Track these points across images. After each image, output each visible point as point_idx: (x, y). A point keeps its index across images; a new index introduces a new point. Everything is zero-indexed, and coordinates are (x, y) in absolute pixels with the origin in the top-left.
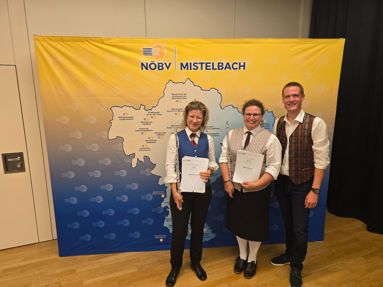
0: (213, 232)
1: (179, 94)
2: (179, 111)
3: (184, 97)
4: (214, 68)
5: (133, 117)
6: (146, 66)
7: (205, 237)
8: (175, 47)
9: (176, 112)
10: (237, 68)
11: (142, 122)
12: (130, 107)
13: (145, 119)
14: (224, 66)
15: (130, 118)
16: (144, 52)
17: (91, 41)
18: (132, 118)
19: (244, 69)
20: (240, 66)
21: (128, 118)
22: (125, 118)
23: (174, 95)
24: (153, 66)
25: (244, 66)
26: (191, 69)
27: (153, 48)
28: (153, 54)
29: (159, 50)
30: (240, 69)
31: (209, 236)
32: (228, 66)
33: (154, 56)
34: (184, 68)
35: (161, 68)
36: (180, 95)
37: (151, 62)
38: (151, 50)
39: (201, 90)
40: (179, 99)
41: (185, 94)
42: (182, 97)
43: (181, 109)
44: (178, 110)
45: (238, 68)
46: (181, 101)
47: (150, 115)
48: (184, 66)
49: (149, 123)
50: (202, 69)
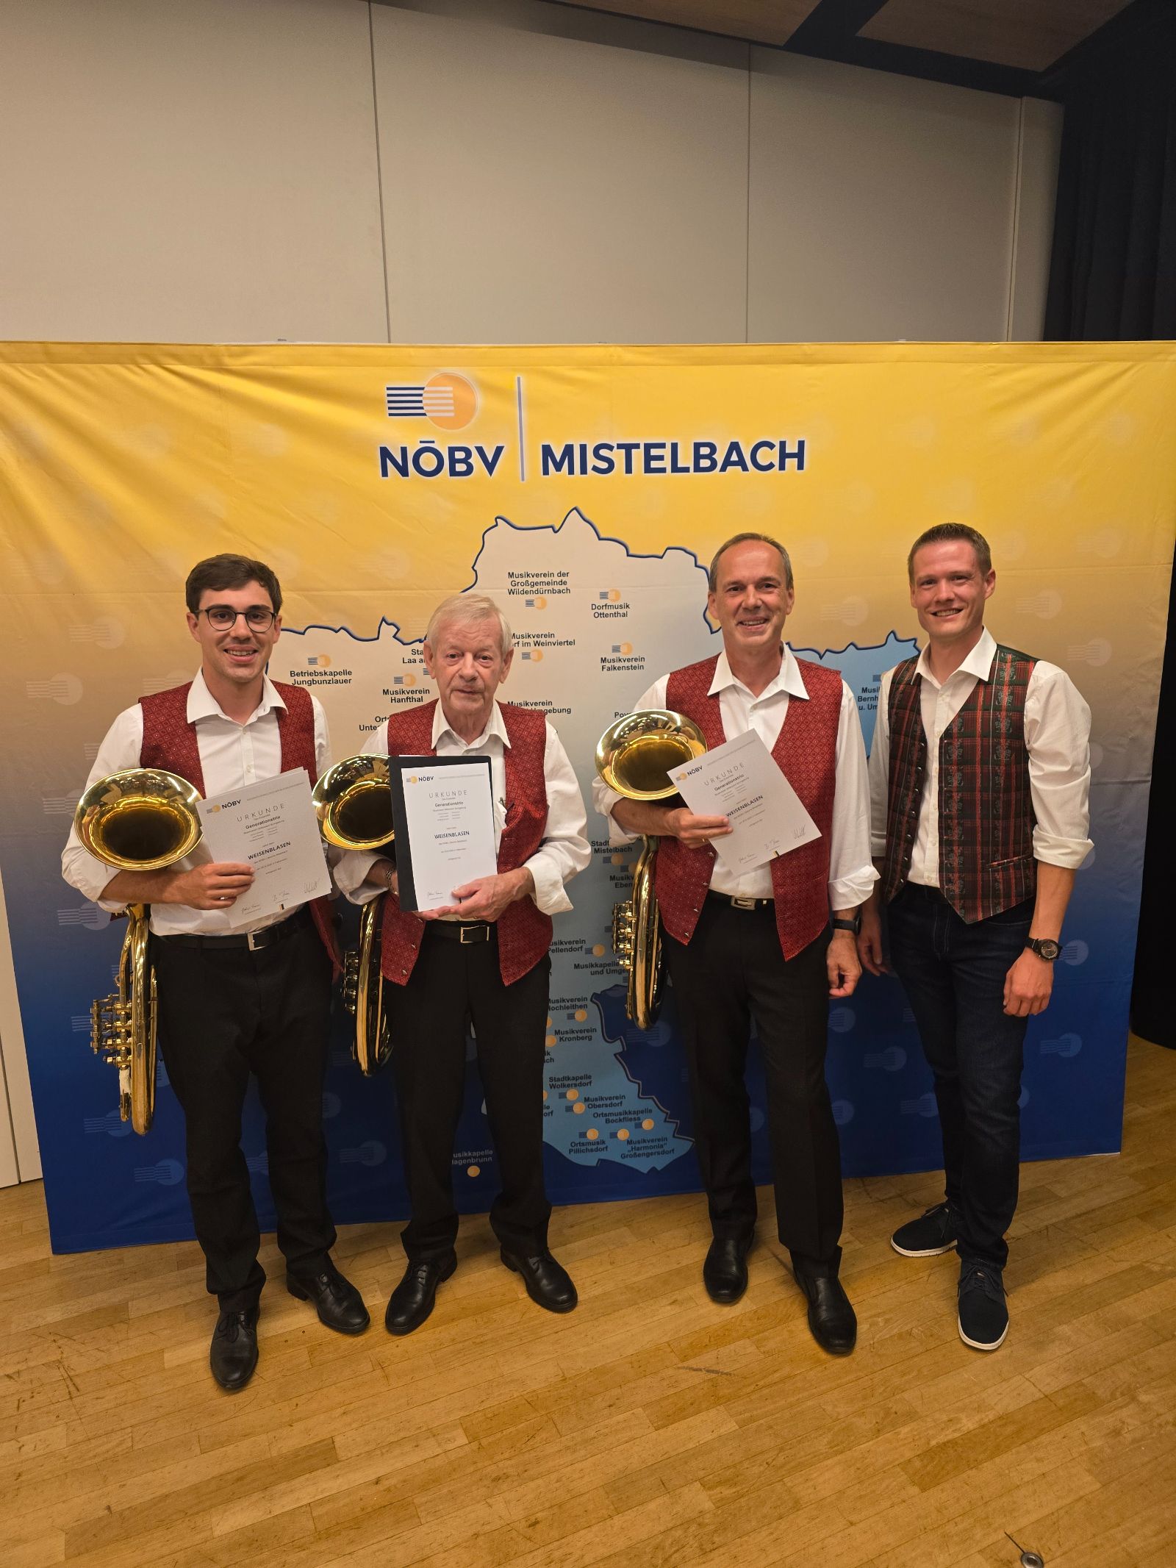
0: (681, 1132)
1: (537, 575)
2: (536, 644)
3: (557, 587)
4: (680, 465)
5: (350, 673)
6: (400, 462)
7: (652, 1154)
8: (519, 379)
9: (526, 649)
10: (771, 466)
11: (386, 692)
12: (336, 632)
13: (398, 680)
14: (720, 457)
15: (338, 677)
16: (389, 402)
17: (170, 361)
18: (347, 677)
19: (800, 466)
20: (784, 456)
21: (330, 678)
22: (316, 678)
23: (517, 580)
24: (428, 462)
25: (800, 455)
26: (584, 471)
27: (430, 384)
28: (428, 411)
29: (451, 395)
30: (782, 467)
31: (666, 1148)
32: (734, 457)
33: (432, 418)
34: (558, 467)
35: (461, 467)
36: (543, 579)
37: (421, 442)
38: (421, 395)
39: (628, 555)
40: (537, 592)
41: (560, 574)
42: (550, 587)
43: (545, 636)
44: (536, 639)
45: (777, 463)
46: (544, 604)
47: (418, 661)
48: (558, 459)
50: (629, 470)
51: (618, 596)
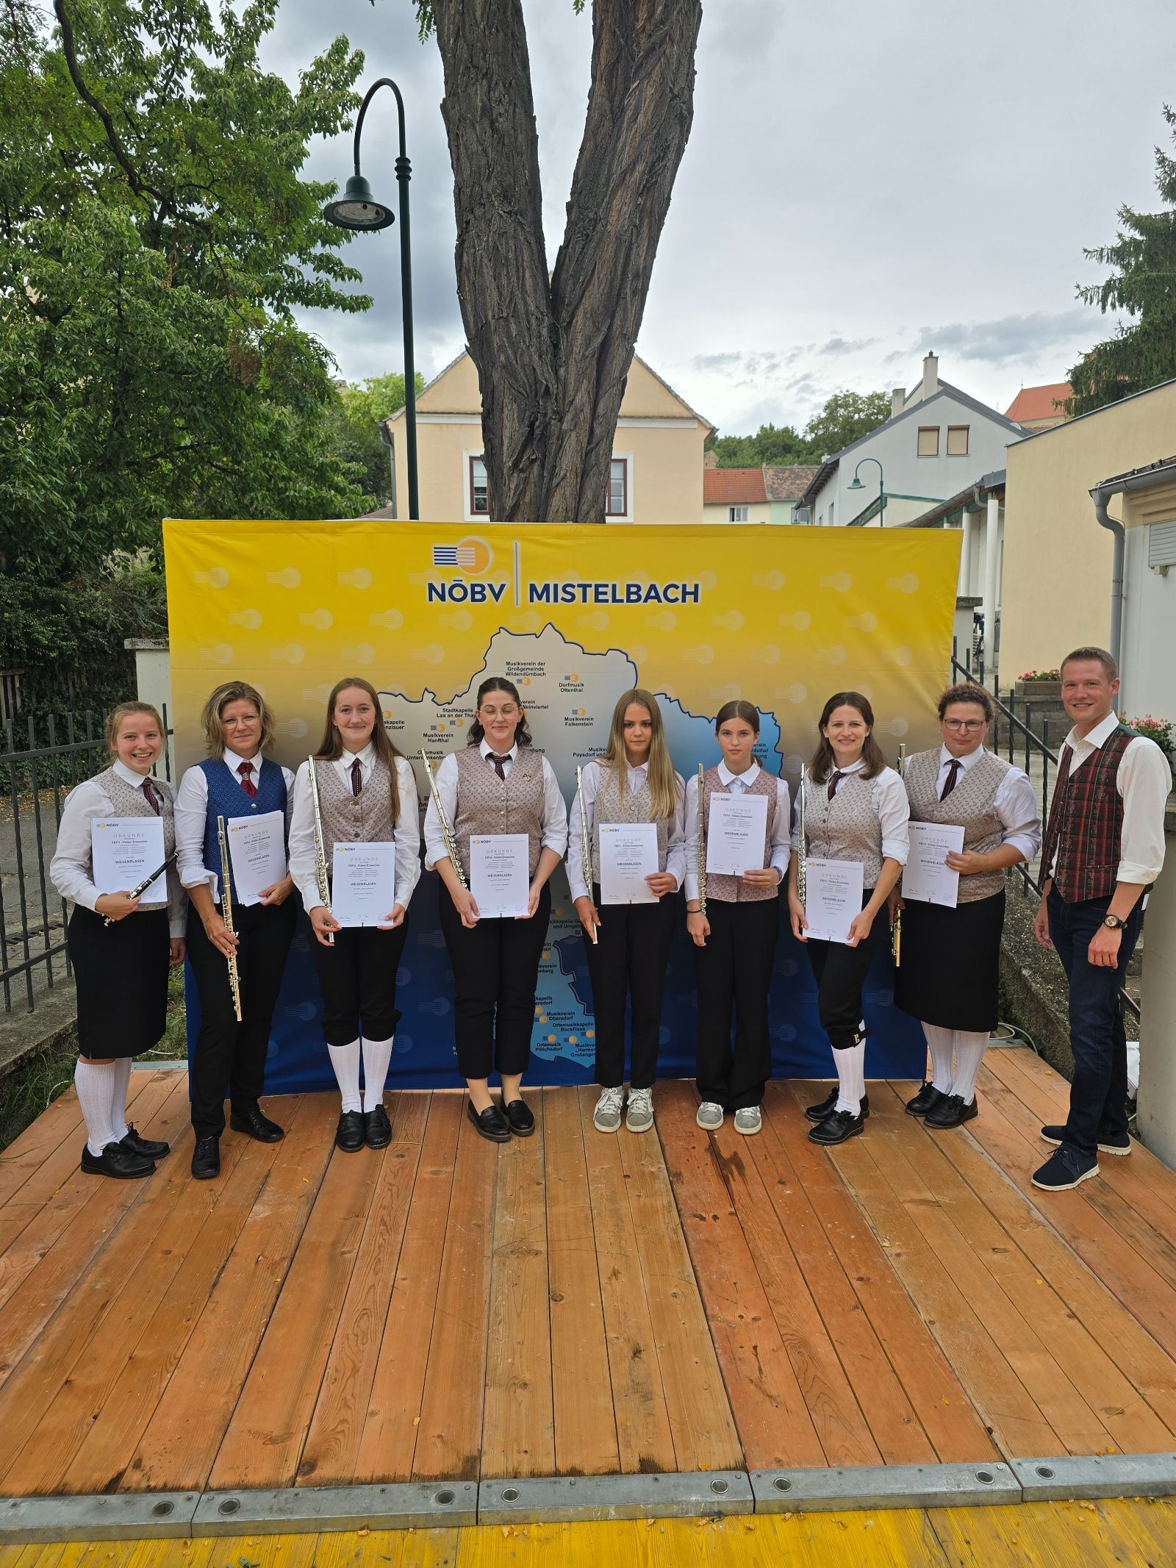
1: (525, 663)
3: (537, 672)
4: (617, 598)
5: (405, 721)
6: (440, 592)
8: (517, 544)
10: (676, 600)
11: (427, 734)
12: (398, 695)
13: (434, 728)
14: (643, 594)
15: (397, 723)
16: (436, 555)
18: (403, 723)
19: (696, 600)
20: (685, 593)
23: (512, 666)
24: (458, 593)
25: (695, 593)
26: (556, 600)
27: (462, 546)
28: (459, 562)
29: (473, 553)
30: (684, 600)
32: (653, 594)
33: (461, 566)
34: (540, 597)
35: (478, 596)
36: (528, 666)
37: (454, 581)
38: (456, 552)
39: (583, 653)
40: (525, 674)
41: (540, 664)
42: (533, 671)
45: (680, 597)
46: (529, 682)
47: (448, 714)
48: (540, 592)
49: (445, 738)
50: (585, 600)
51: (577, 678)
